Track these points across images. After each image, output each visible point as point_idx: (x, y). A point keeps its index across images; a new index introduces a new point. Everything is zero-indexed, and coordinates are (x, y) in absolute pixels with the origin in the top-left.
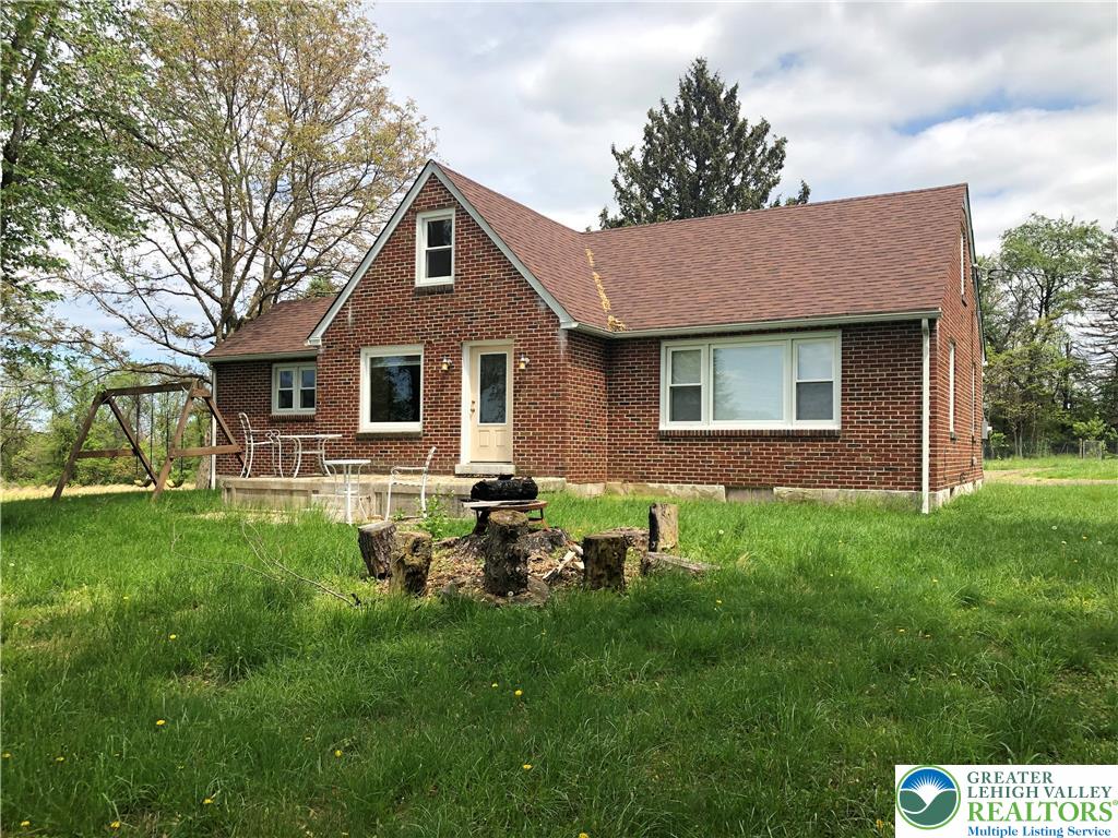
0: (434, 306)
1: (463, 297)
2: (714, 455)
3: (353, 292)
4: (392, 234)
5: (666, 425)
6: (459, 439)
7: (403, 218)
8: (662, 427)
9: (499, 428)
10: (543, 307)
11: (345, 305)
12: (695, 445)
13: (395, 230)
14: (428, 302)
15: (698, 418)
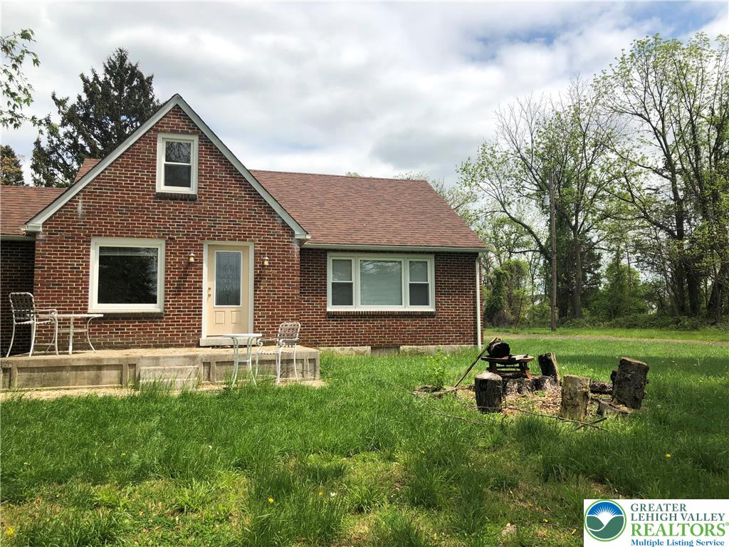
0: (177, 210)
1: (206, 205)
2: (364, 327)
3: (85, 188)
4: (133, 145)
5: (331, 308)
6: (201, 318)
7: (145, 134)
8: (329, 309)
9: (235, 310)
10: (280, 222)
11: (74, 197)
12: (352, 321)
13: (136, 142)
14: (170, 206)
15: (351, 303)
